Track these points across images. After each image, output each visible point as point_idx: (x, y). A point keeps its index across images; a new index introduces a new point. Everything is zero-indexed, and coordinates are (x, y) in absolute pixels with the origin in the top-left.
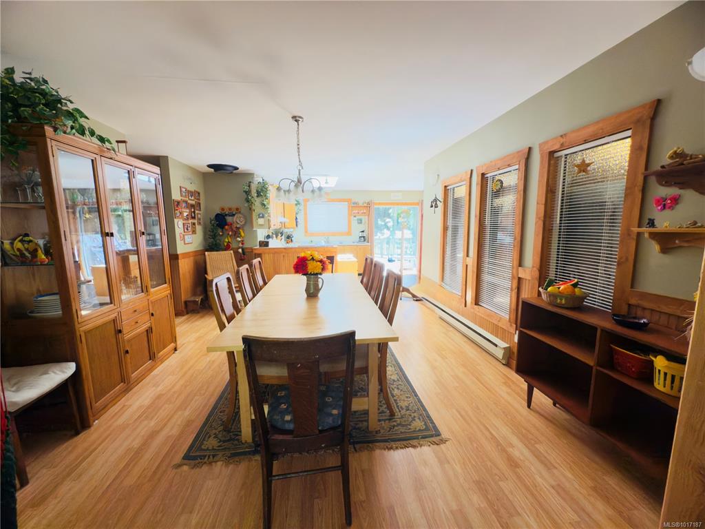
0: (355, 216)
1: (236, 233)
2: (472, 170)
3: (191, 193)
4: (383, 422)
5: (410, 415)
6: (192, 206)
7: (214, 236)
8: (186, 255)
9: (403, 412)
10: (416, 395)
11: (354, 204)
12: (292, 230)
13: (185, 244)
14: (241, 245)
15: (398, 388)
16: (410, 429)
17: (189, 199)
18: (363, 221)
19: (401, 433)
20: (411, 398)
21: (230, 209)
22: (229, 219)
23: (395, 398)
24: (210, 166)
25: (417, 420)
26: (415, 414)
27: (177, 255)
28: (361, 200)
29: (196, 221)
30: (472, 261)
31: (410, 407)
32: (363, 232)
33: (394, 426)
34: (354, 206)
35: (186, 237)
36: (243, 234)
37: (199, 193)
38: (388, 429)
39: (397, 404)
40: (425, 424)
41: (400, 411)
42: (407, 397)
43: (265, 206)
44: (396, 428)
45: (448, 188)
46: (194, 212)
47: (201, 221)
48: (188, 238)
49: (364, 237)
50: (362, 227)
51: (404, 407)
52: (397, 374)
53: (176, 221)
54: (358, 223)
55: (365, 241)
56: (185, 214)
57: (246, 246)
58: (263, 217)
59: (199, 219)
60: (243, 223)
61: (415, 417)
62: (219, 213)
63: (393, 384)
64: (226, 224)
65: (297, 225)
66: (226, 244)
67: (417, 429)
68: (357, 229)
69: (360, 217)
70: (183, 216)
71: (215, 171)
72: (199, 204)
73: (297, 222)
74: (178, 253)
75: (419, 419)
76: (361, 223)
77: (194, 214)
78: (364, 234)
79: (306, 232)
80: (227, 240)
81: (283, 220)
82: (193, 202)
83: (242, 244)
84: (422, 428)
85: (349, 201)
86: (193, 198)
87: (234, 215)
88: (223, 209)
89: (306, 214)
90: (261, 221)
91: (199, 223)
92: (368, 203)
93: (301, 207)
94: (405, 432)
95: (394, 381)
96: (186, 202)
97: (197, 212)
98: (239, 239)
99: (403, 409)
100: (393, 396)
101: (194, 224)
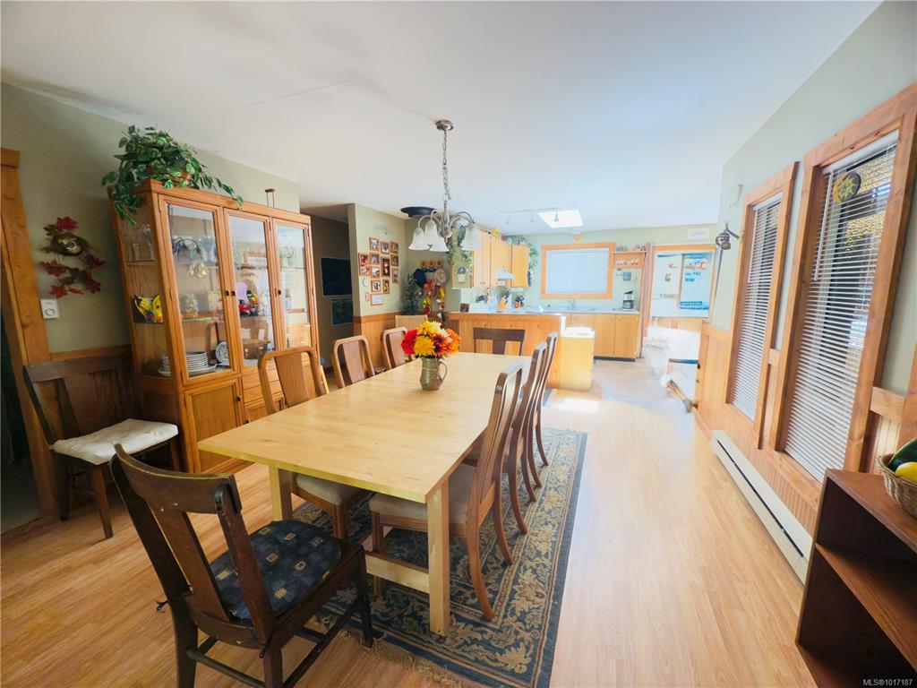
0: (619, 270)
1: (436, 294)
2: (797, 165)
3: (386, 246)
4: (462, 625)
5: (517, 633)
6: (385, 260)
7: (411, 296)
8: (371, 318)
9: (510, 620)
10: (558, 597)
11: (618, 250)
12: (521, 290)
13: (372, 305)
14: (441, 309)
15: (534, 571)
16: (496, 661)
17: (383, 253)
18: (633, 277)
19: (476, 660)
20: (544, 600)
21: (431, 263)
22: (429, 275)
23: (516, 587)
24: (404, 210)
25: (522, 649)
26: (527, 636)
27: (360, 318)
28: (630, 243)
29: (390, 279)
30: (778, 358)
31: (529, 616)
32: (630, 293)
33: (474, 641)
34: (617, 253)
35: (373, 297)
36: (443, 294)
37: (397, 245)
38: (461, 642)
39: (510, 600)
40: (530, 666)
41: (505, 616)
42: (538, 595)
43: (466, 257)
44: (475, 647)
45: (756, 208)
46: (388, 268)
47: (398, 279)
48: (377, 299)
49: (631, 301)
50: (628, 286)
51: (518, 610)
52: (554, 543)
53: (361, 278)
54: (624, 279)
55: (632, 307)
56: (374, 270)
57: (446, 310)
58: (464, 272)
59: (395, 276)
60: (444, 280)
61: (522, 640)
62: (419, 267)
63: (531, 560)
64: (426, 282)
65: (529, 283)
66: (424, 307)
67: (509, 668)
68: (621, 288)
69: (628, 271)
70: (371, 273)
71: (410, 216)
72: (397, 258)
73: (529, 279)
74: (362, 315)
75: (527, 648)
76: (629, 279)
77: (389, 269)
78: (632, 297)
79: (543, 292)
80: (425, 302)
81: (507, 276)
82: (388, 256)
83: (443, 307)
84: (517, 671)
85: (610, 245)
86: (387, 251)
87: (435, 270)
88: (424, 264)
89: (544, 268)
90: (461, 278)
91: (395, 281)
92: (644, 248)
93: (539, 258)
94: (483, 663)
95: (539, 554)
96: (377, 256)
97: (391, 267)
98: (439, 301)
99: (513, 614)
100: (515, 582)
101: (387, 282)
